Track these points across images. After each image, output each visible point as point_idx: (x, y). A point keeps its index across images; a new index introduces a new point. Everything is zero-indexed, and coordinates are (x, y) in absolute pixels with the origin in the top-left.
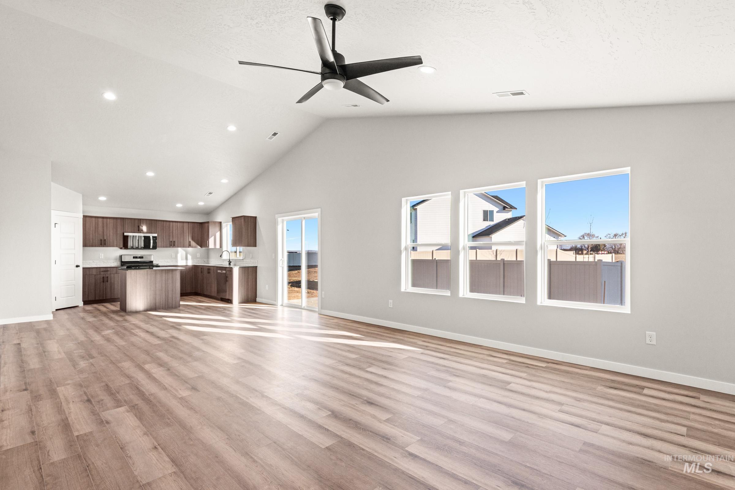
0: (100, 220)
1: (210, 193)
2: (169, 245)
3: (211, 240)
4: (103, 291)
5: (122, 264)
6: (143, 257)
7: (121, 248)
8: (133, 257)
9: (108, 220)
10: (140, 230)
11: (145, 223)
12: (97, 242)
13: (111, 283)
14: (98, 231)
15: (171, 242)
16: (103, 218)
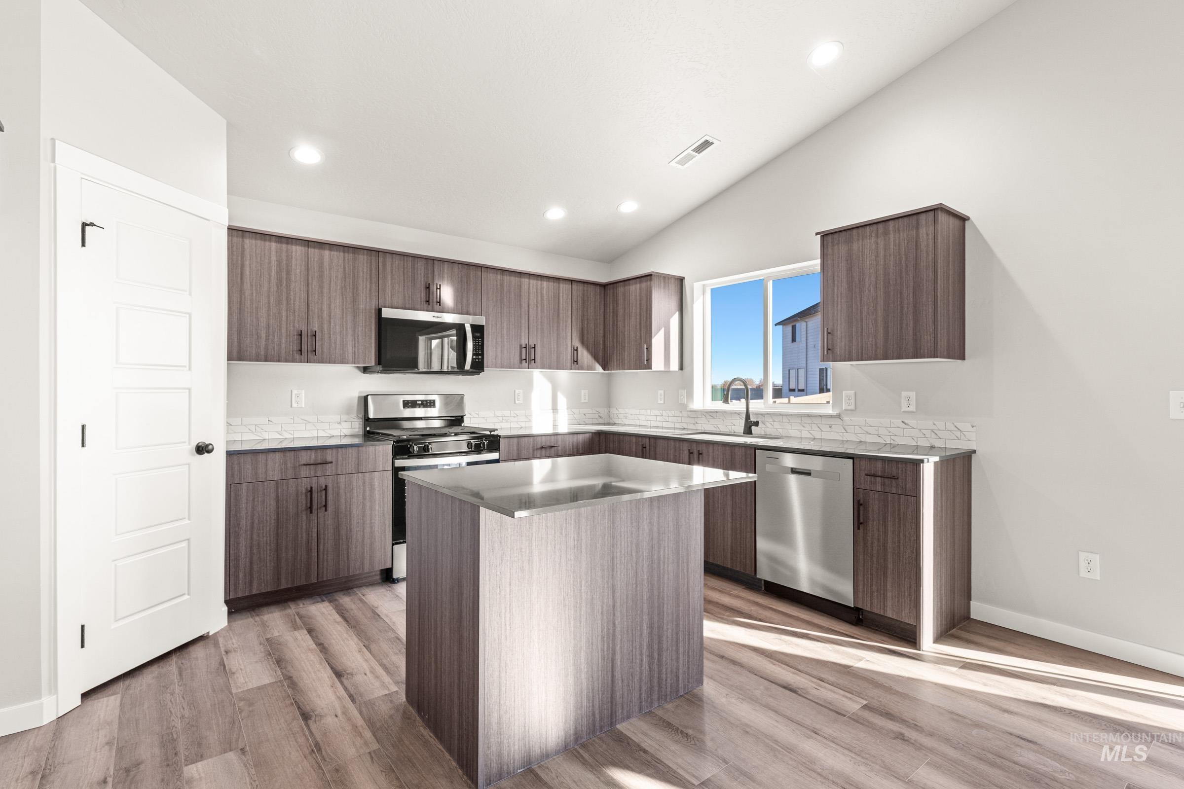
0: (298, 251)
1: (706, 144)
2: (518, 358)
3: (657, 342)
4: (309, 550)
5: (365, 428)
6: (434, 401)
7: (365, 370)
8: (404, 401)
9: (327, 253)
10: (431, 301)
11: (446, 279)
12: (284, 340)
13: (337, 512)
14: (288, 299)
15: (524, 350)
16: (308, 243)
